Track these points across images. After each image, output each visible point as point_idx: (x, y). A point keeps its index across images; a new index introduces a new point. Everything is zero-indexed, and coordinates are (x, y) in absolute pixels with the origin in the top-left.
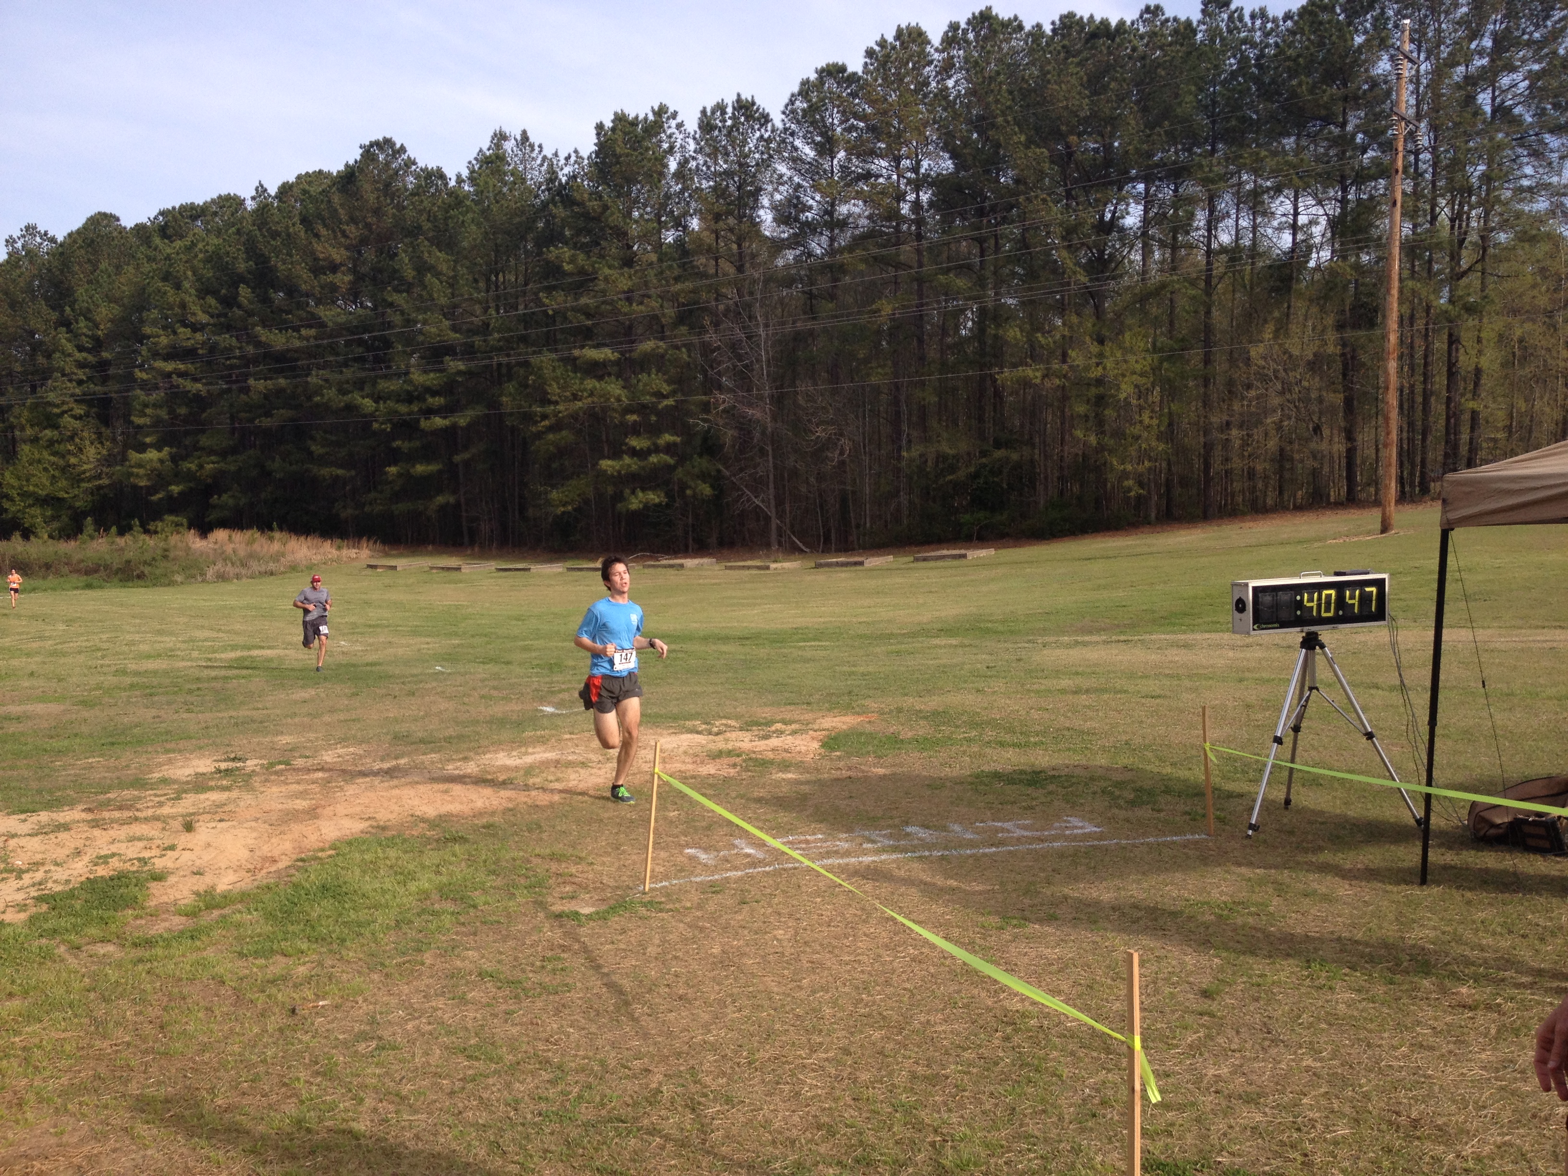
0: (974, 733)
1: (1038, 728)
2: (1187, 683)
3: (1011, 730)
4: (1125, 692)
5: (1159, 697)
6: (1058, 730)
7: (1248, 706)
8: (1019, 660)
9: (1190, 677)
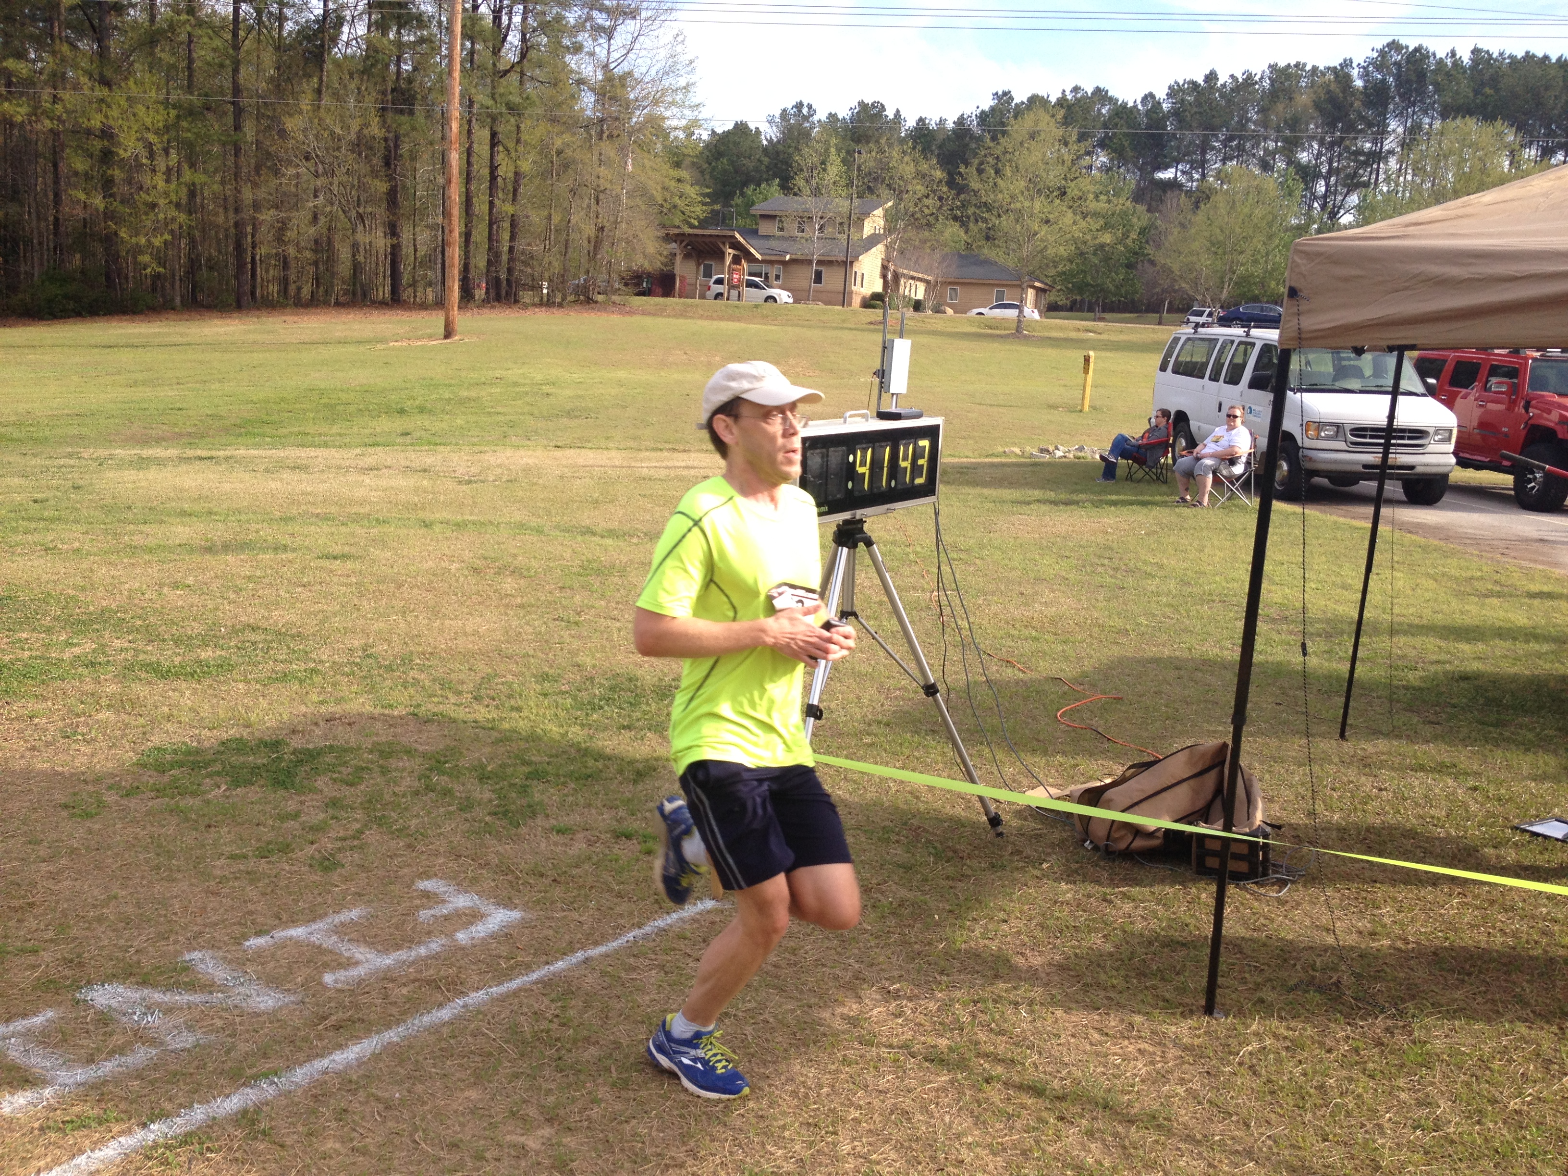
0: (89, 646)
1: (197, 628)
2: (359, 531)
3: (152, 636)
4: (285, 548)
5: (344, 557)
6: (235, 631)
7: (476, 570)
8: (76, 488)
9: (357, 519)
